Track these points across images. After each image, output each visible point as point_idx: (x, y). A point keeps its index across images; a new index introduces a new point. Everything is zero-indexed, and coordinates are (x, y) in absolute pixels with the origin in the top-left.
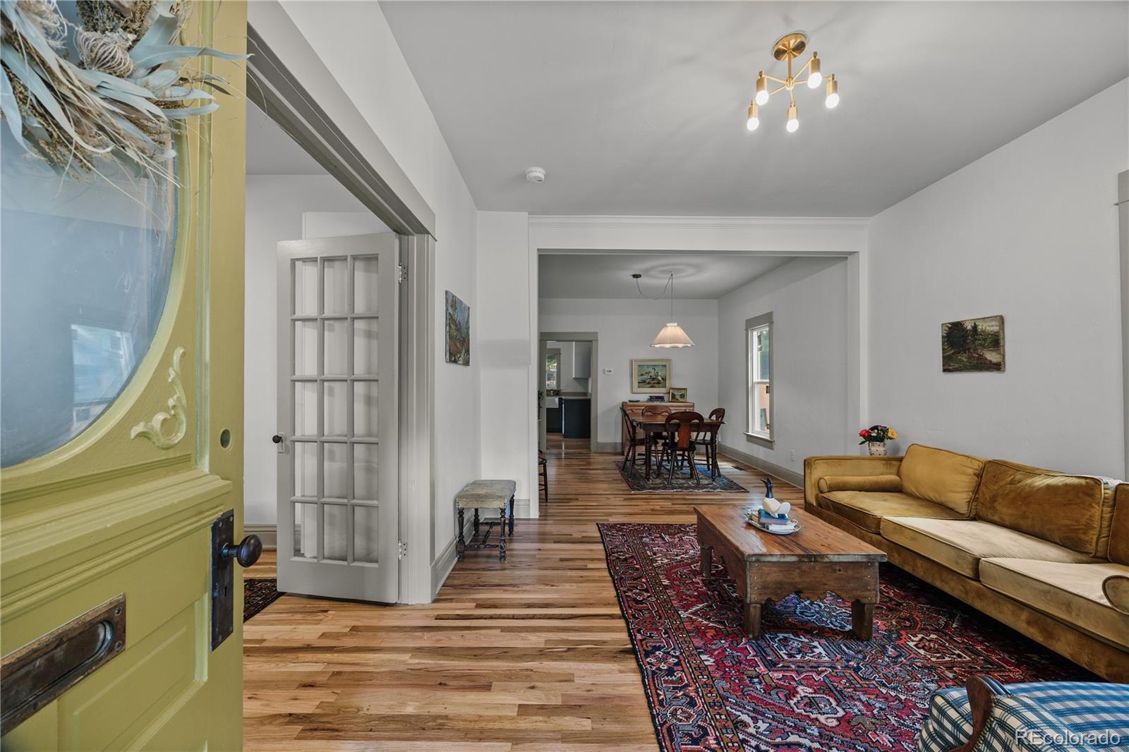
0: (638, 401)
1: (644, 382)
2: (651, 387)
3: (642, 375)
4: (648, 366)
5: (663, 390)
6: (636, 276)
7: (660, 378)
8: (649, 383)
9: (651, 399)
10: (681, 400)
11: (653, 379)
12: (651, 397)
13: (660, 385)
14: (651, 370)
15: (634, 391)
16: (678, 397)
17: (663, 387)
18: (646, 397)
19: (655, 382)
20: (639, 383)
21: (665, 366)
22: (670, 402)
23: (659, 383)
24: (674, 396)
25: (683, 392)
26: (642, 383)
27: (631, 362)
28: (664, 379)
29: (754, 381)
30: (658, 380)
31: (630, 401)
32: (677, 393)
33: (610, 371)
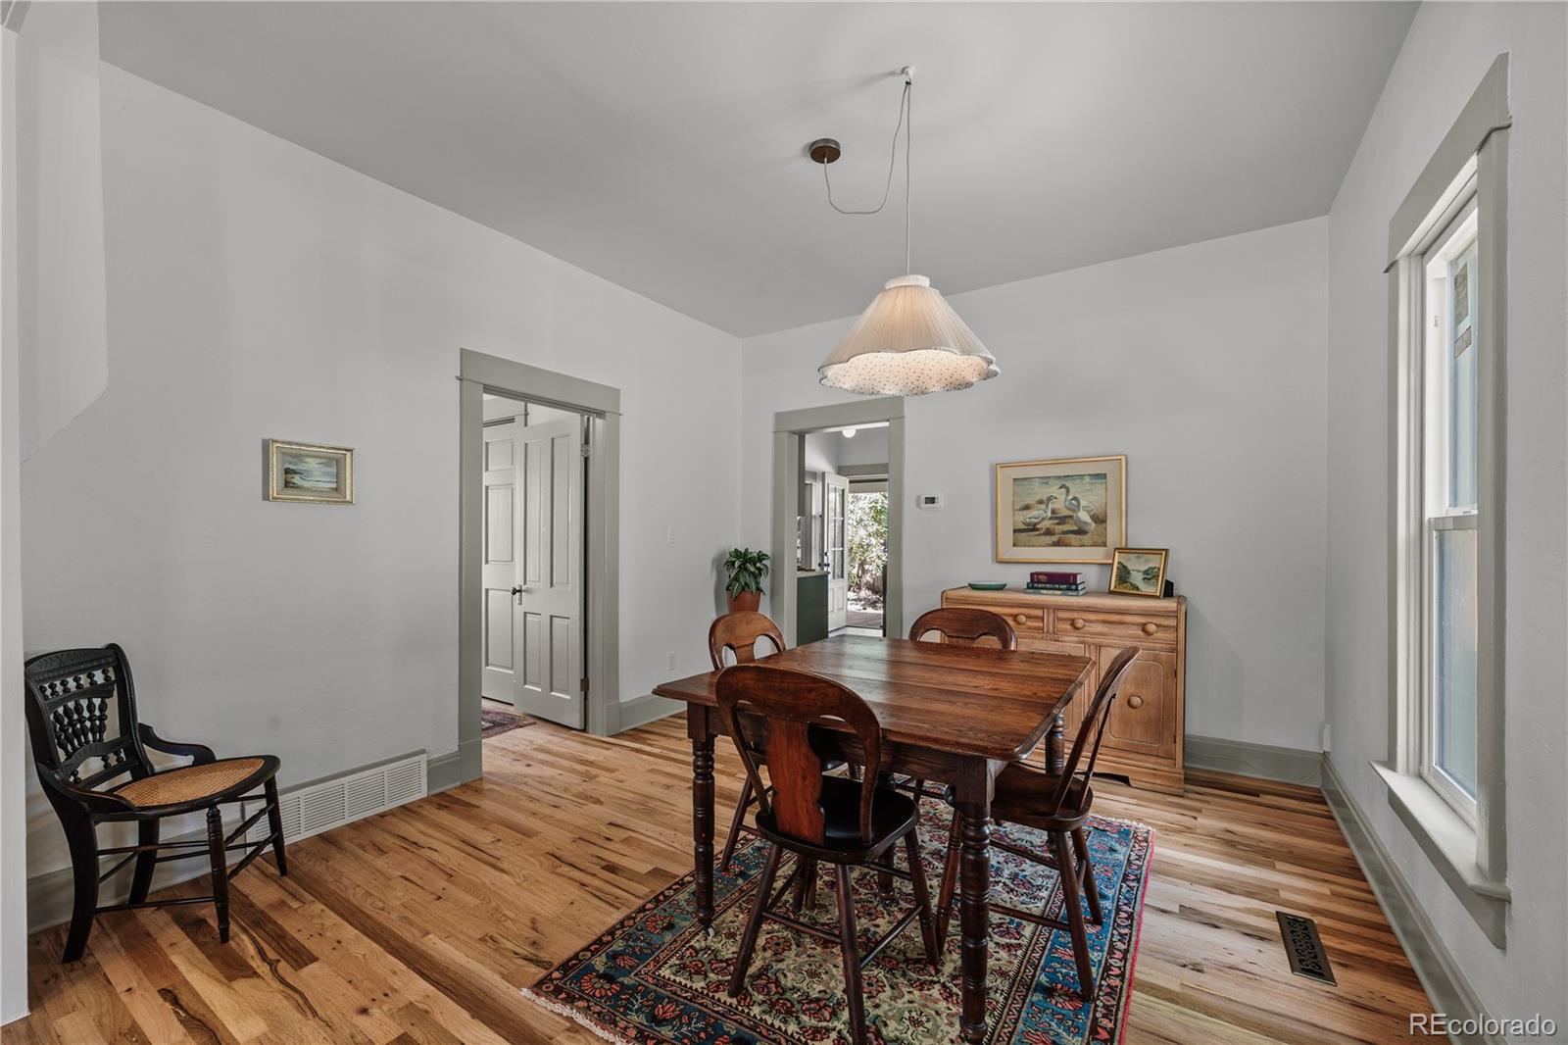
0: (1001, 588)
1: (1032, 528)
2: (1057, 544)
3: (1027, 508)
4: (1045, 480)
5: (1097, 554)
6: (824, 152)
7: (1084, 516)
8: (1049, 532)
9: (1037, 582)
10: (1145, 588)
11: (1063, 520)
12: (1032, 575)
13: (1086, 538)
14: (1053, 490)
15: (1003, 556)
16: (1137, 578)
17: (1095, 545)
18: (1020, 576)
19: (1065, 529)
20: (1015, 531)
21: (1104, 476)
22: (1111, 593)
23: (1081, 532)
24: (1124, 575)
25: (1155, 562)
26: (1027, 531)
27: (995, 469)
28: (1100, 520)
29: (1431, 512)
30: (1079, 521)
31: (974, 587)
32: (1137, 567)
33: (931, 500)
